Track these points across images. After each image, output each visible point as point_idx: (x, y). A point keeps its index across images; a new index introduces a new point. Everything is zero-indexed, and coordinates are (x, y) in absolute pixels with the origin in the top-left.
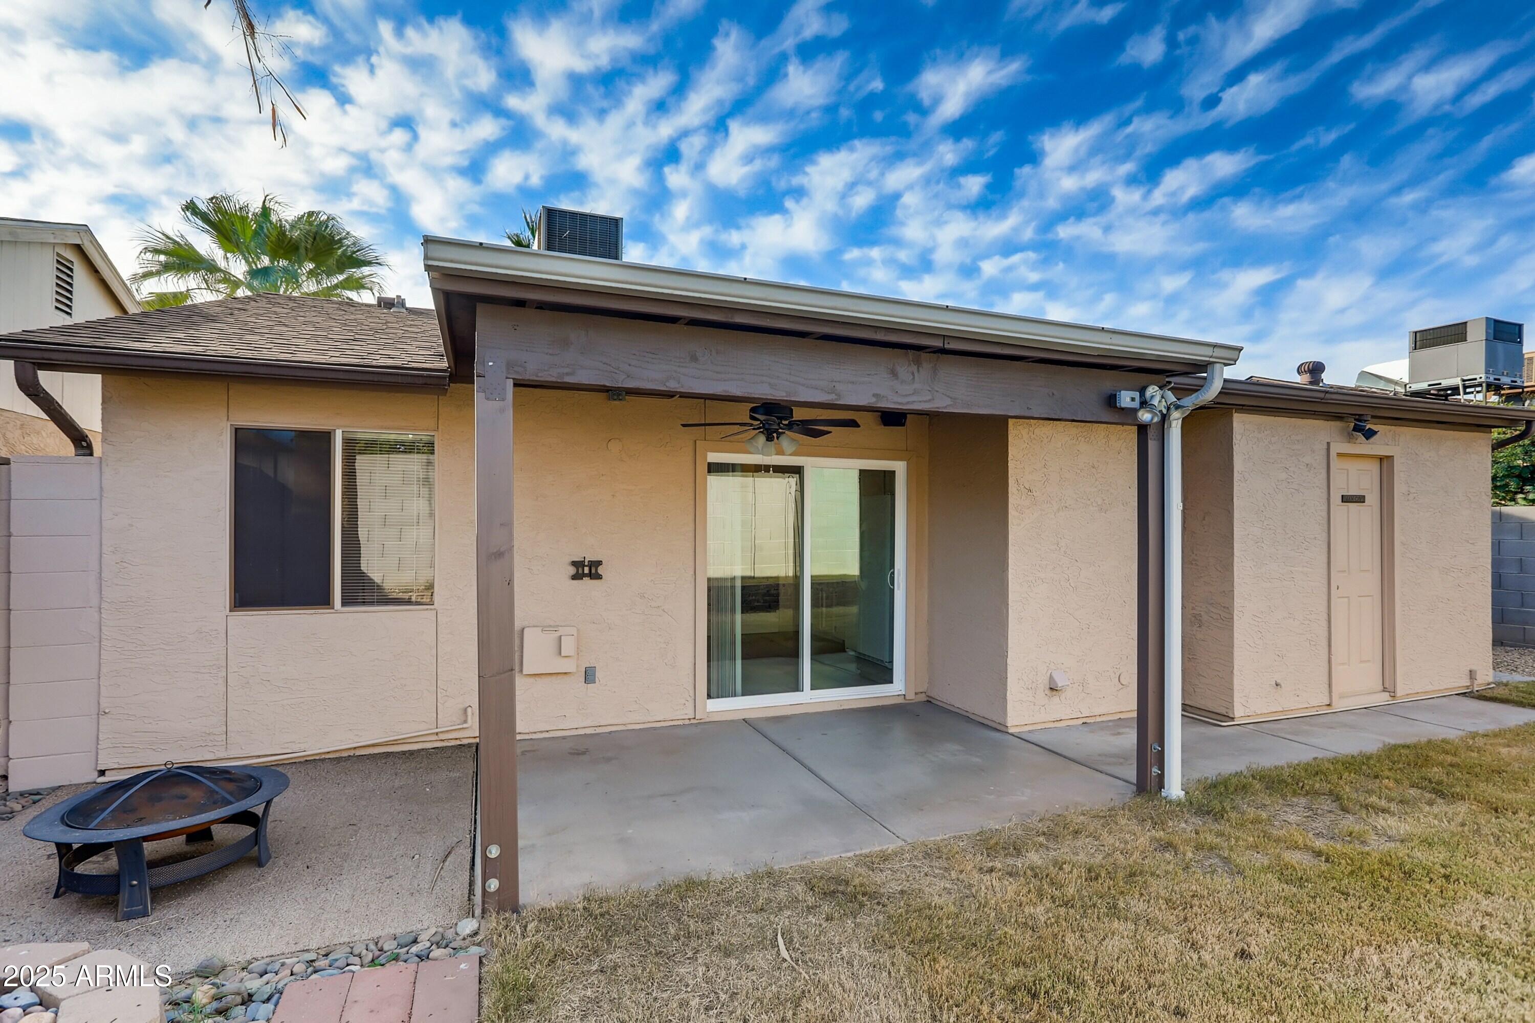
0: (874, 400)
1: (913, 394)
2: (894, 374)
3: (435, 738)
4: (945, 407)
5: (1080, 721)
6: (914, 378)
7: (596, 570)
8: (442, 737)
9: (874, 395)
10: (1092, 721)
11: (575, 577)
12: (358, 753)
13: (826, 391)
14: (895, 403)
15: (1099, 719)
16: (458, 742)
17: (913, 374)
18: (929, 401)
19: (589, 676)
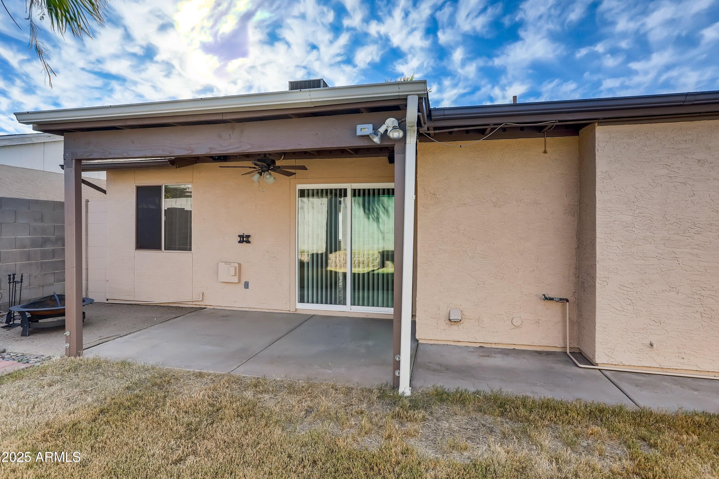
0: (209, 151)
1: (230, 145)
2: (220, 136)
3: (192, 303)
4: (247, 150)
5: (478, 345)
6: (230, 137)
7: (248, 239)
8: (194, 303)
9: (210, 148)
10: (486, 346)
11: (240, 242)
12: (170, 305)
13: (186, 150)
14: (221, 151)
15: (494, 346)
16: (200, 306)
17: (230, 135)
18: (238, 148)
19: (246, 285)
